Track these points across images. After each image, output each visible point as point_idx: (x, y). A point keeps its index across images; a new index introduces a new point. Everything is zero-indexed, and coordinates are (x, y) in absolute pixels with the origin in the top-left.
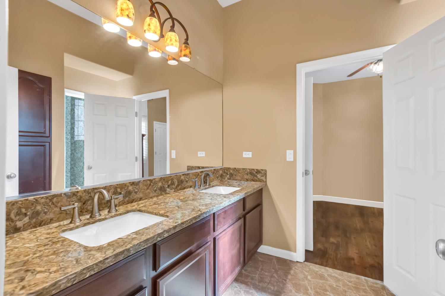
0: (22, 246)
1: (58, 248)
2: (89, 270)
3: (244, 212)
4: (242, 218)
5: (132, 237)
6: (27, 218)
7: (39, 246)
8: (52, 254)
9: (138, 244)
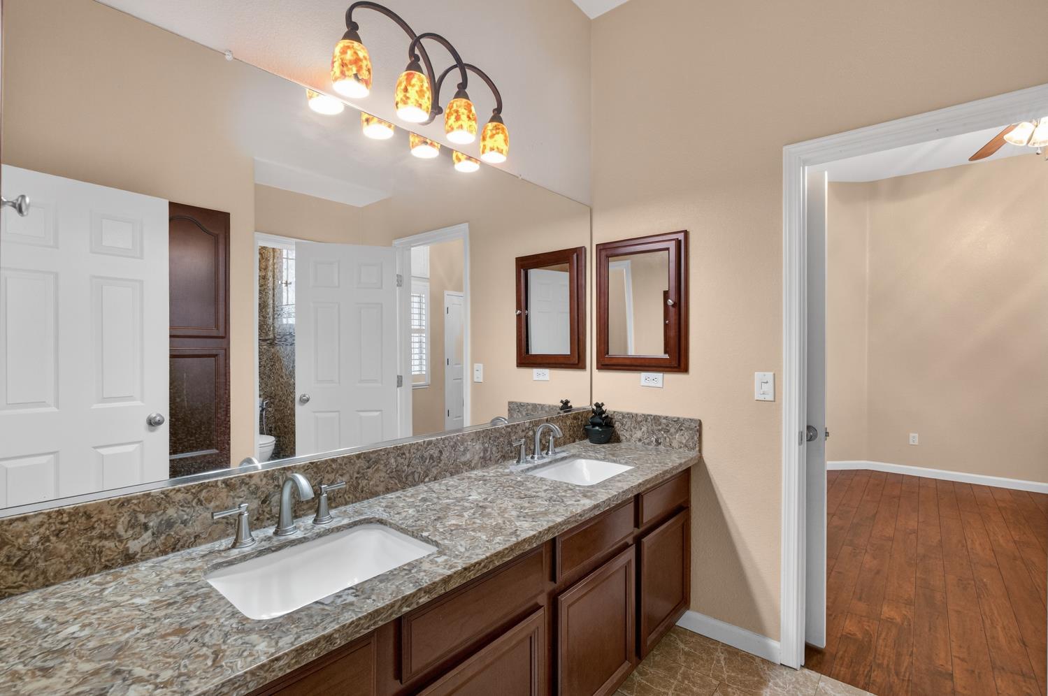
0: (127, 601)
1: (190, 615)
2: (236, 685)
3: (636, 529)
4: (632, 545)
5: (345, 600)
6: (149, 533)
7: (157, 605)
8: (174, 633)
9: (352, 623)
